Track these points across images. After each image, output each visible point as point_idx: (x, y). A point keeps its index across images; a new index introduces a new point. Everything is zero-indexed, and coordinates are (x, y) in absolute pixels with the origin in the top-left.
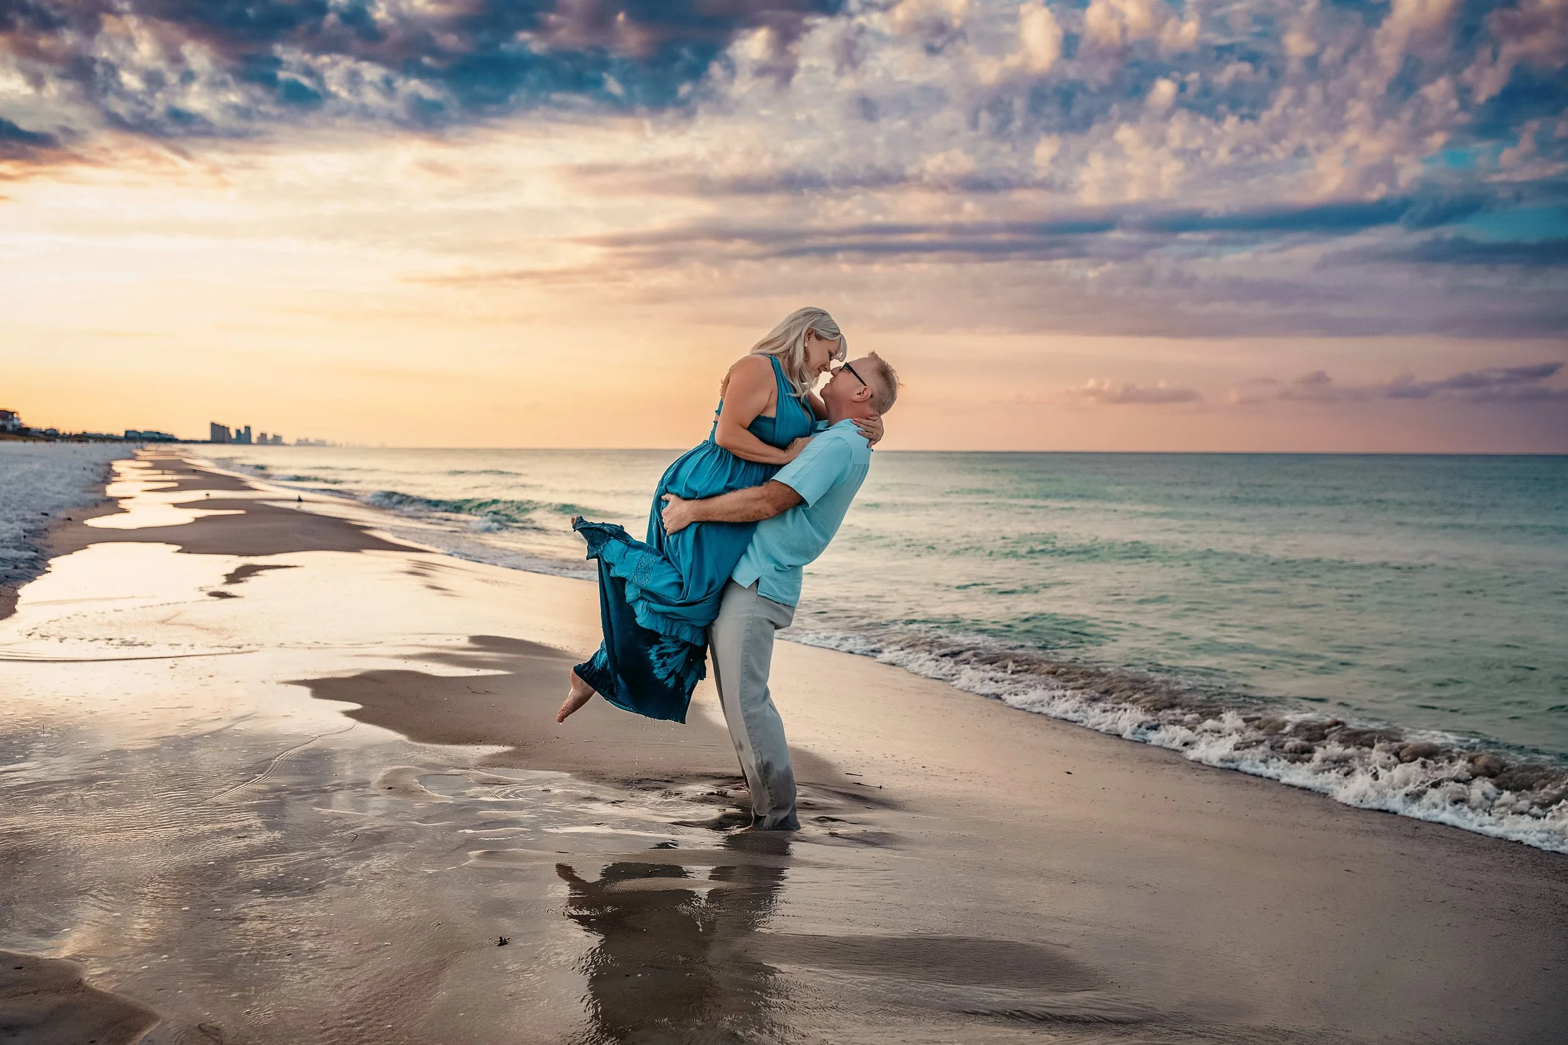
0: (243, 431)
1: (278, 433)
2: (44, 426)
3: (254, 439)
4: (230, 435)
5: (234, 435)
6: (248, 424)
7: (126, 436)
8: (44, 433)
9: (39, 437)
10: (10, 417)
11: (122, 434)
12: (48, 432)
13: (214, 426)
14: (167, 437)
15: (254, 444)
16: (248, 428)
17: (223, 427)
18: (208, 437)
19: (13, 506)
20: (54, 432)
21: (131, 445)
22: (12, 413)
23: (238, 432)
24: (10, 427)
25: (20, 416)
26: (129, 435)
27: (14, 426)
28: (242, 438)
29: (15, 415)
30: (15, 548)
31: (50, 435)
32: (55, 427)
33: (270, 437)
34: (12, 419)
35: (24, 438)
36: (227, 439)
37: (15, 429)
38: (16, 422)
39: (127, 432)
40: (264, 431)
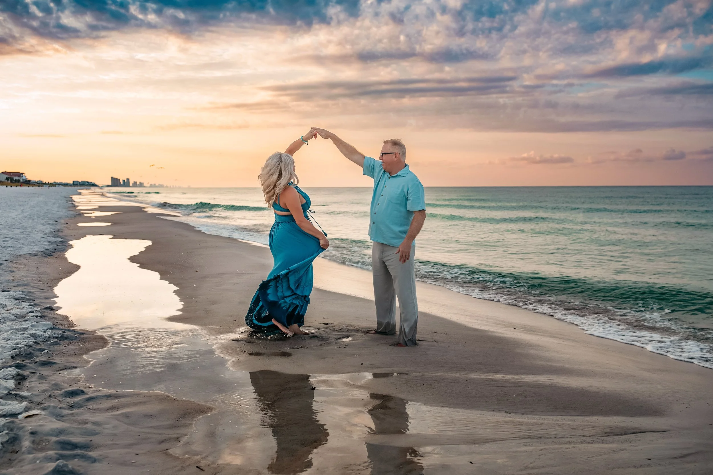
0: (126, 181)
1: (142, 182)
2: (37, 179)
3: (131, 185)
4: (120, 183)
5: (122, 183)
6: (128, 178)
7: (73, 183)
8: (36, 182)
9: (34, 184)
10: (21, 176)
11: (72, 183)
12: (38, 182)
13: (113, 179)
14: (92, 184)
15: (131, 187)
16: (128, 179)
17: (117, 179)
18: (110, 184)
19: (42, 218)
20: (41, 182)
21: (76, 188)
22: (23, 174)
23: (124, 181)
24: (21, 180)
25: (26, 175)
26: (74, 183)
27: (23, 179)
28: (126, 184)
29: (24, 175)
30: (53, 237)
31: (39, 184)
32: (41, 180)
33: (138, 183)
34: (22, 177)
35: (28, 185)
36: (119, 185)
37: (24, 181)
38: (24, 178)
39: (73, 182)
40: (135, 181)
